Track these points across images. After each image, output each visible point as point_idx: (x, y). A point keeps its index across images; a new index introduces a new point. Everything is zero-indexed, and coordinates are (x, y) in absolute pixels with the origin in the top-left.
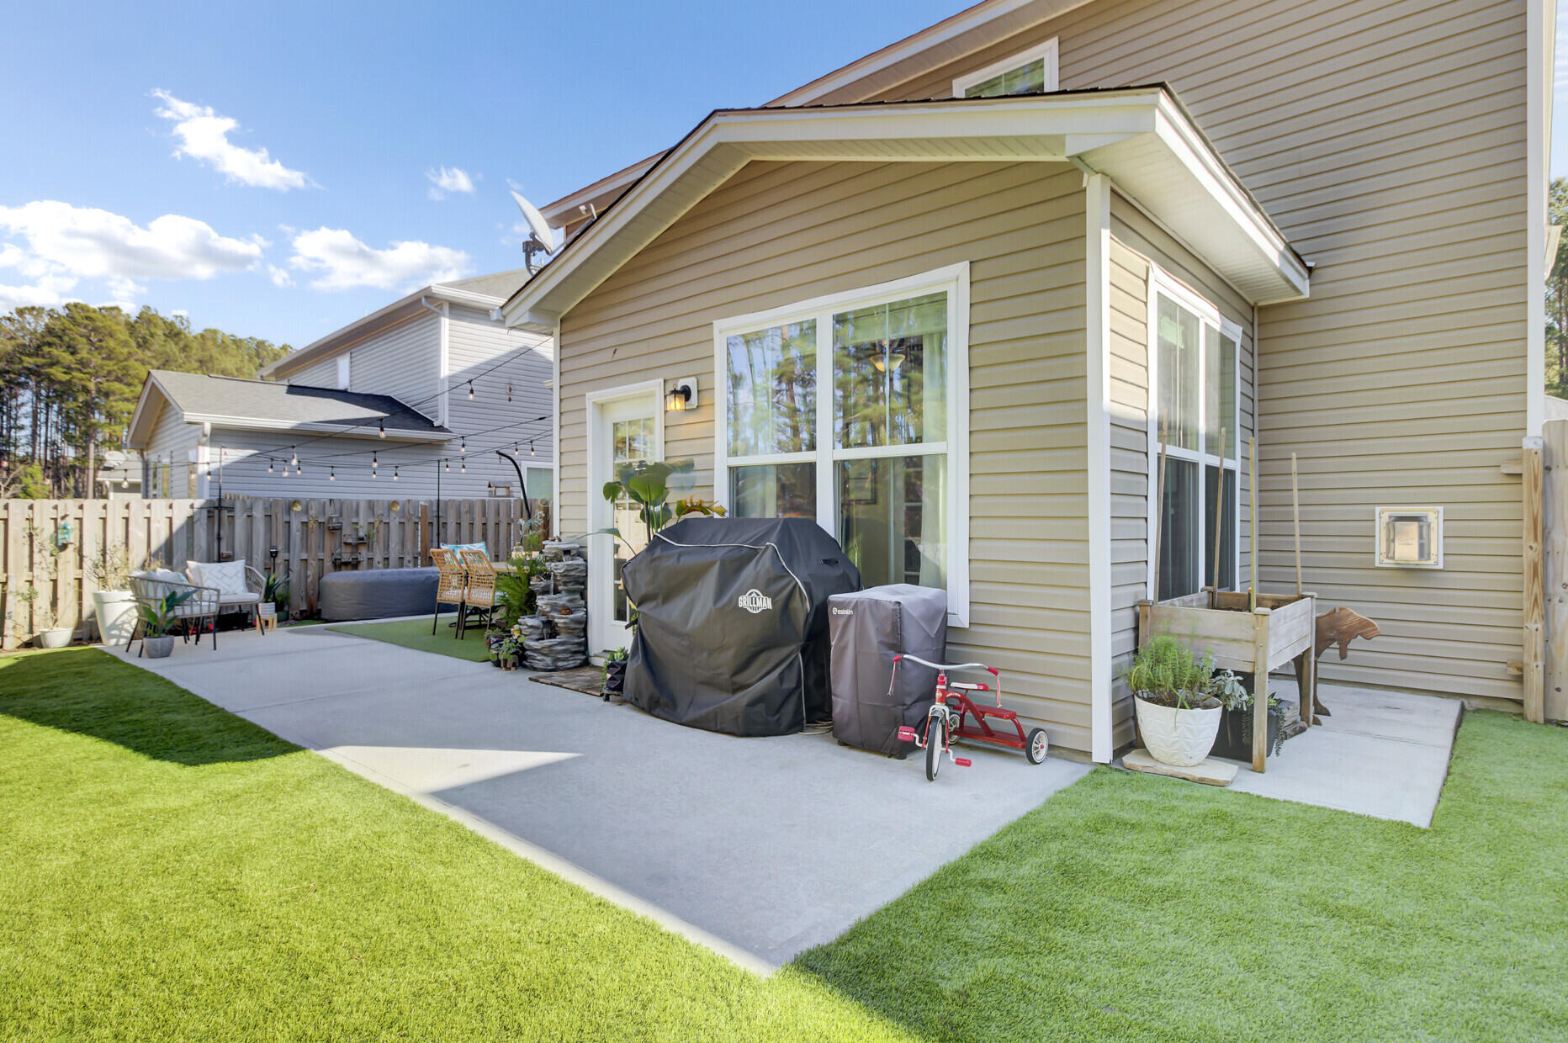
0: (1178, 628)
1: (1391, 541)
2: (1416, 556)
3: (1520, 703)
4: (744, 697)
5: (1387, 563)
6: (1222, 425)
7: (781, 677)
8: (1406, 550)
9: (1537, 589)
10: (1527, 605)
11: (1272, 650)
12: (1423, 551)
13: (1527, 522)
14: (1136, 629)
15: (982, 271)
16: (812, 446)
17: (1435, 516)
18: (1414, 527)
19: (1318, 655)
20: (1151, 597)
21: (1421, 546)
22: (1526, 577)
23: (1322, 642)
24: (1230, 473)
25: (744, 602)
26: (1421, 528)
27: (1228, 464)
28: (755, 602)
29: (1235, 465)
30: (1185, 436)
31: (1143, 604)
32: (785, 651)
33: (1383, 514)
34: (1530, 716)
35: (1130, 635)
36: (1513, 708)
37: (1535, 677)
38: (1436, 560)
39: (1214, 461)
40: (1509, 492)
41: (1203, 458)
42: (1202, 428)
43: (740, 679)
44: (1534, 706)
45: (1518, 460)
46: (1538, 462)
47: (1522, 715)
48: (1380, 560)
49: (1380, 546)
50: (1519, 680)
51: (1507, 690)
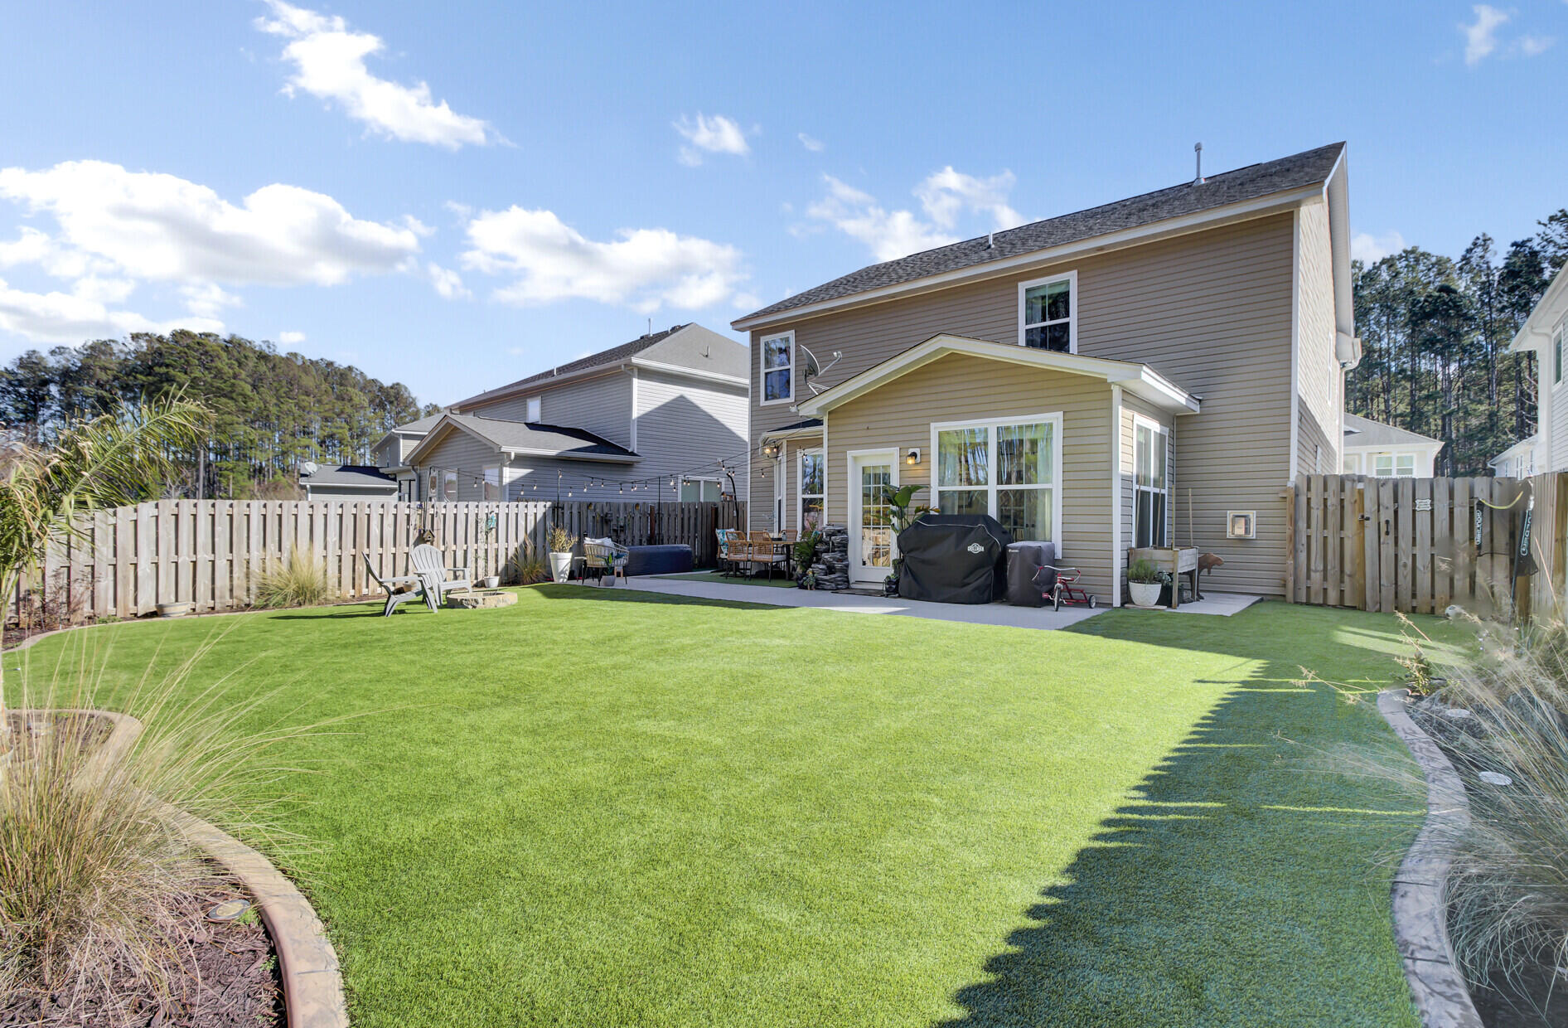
0: (1145, 558)
1: (1233, 526)
2: (1243, 533)
3: (1284, 596)
4: (969, 588)
5: (1232, 536)
6: (1160, 475)
7: (986, 579)
8: (1240, 531)
9: (1291, 547)
10: (1287, 553)
11: (1180, 565)
12: (1247, 531)
13: (1288, 518)
14: (1128, 559)
15: (1068, 416)
16: (986, 483)
17: (1252, 515)
18: (1243, 520)
19: (1199, 573)
20: (1134, 545)
21: (1246, 529)
22: (1287, 542)
23: (1201, 566)
24: (1163, 495)
25: (970, 549)
26: (1246, 521)
27: (1163, 491)
28: (976, 548)
29: (1165, 491)
30: (1146, 482)
31: (1131, 549)
32: (987, 569)
33: (1230, 514)
34: (1288, 600)
35: (1126, 561)
36: (1281, 598)
37: (1290, 585)
38: (1252, 535)
39: (1157, 490)
40: (1280, 505)
41: (1152, 490)
42: (1152, 476)
43: (966, 581)
44: (1290, 596)
45: (1285, 491)
46: (1292, 492)
47: (1286, 601)
48: (1229, 535)
49: (1229, 529)
50: (1284, 586)
51: (1278, 591)
